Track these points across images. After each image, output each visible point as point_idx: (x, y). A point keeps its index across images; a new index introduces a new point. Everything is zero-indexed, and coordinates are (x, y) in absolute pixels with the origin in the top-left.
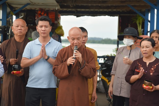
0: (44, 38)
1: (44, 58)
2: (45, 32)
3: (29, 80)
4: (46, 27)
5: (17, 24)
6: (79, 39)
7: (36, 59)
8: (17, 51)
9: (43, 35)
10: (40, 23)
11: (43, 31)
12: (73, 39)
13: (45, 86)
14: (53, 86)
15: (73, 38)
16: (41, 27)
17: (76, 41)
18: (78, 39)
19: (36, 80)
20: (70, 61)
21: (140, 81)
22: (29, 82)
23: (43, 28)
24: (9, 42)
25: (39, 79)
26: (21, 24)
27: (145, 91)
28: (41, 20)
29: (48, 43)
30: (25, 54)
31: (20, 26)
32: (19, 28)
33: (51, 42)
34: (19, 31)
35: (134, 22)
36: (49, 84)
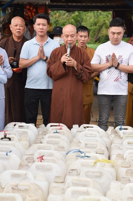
0: (42, 36)
1: (42, 58)
2: (43, 31)
3: (27, 81)
4: (44, 25)
5: (16, 23)
6: (73, 36)
7: (35, 60)
8: (15, 50)
9: (40, 34)
10: (39, 21)
11: (40, 29)
12: (66, 37)
13: (44, 87)
15: (67, 35)
16: (39, 25)
17: (69, 38)
19: (35, 81)
20: (64, 58)
22: (27, 83)
23: (41, 27)
24: (7, 41)
25: (38, 80)
26: (20, 23)
28: (39, 17)
29: (46, 42)
30: (23, 54)
31: (18, 26)
32: (18, 27)
33: (49, 41)
34: (17, 31)
35: (129, 17)
36: (48, 85)
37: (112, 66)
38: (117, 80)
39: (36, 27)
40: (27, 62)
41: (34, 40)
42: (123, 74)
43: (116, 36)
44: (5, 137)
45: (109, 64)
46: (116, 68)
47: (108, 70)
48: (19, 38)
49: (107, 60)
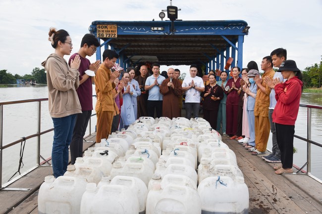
0: (156, 74)
1: (156, 85)
5: (143, 69)
13: (157, 100)
14: (161, 99)
15: (170, 73)
17: (171, 75)
18: (172, 74)
19: (152, 96)
20: (169, 84)
21: (210, 96)
22: (149, 98)
23: (156, 70)
25: (154, 95)
27: (212, 100)
29: (158, 77)
30: (147, 83)
34: (143, 72)
36: (159, 99)
37: (192, 87)
38: (194, 95)
39: (153, 70)
40: (149, 87)
41: (152, 76)
42: (198, 92)
43: (193, 72)
44: (140, 122)
45: (190, 86)
46: (194, 88)
47: (190, 90)
48: (144, 76)
49: (190, 85)
